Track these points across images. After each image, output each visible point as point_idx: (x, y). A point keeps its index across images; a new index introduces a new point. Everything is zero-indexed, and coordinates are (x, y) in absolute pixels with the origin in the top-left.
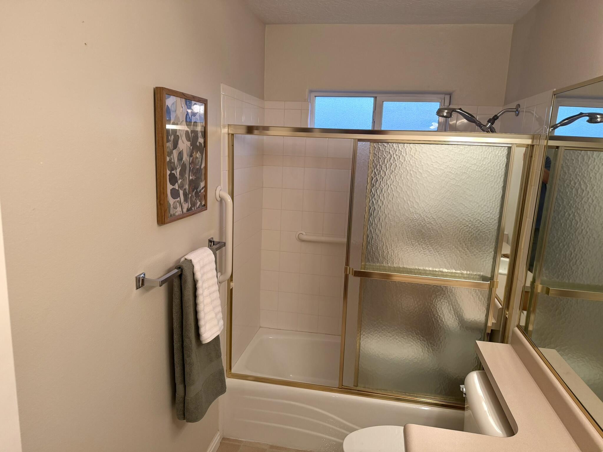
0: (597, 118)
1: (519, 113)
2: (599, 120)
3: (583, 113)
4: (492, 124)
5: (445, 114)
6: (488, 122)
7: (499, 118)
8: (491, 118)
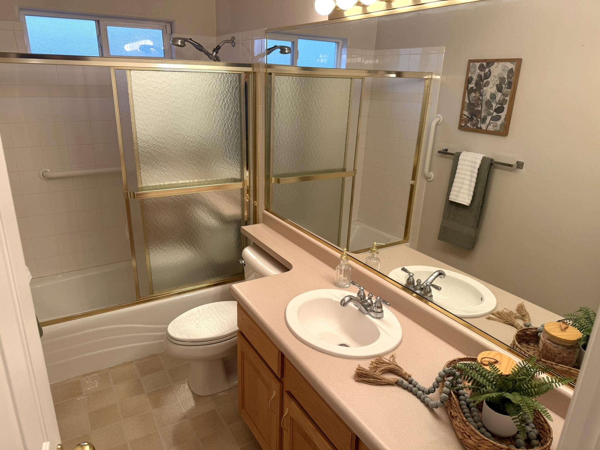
0: (286, 50)
1: (235, 44)
2: (287, 51)
3: (277, 46)
4: (217, 53)
5: (179, 44)
6: (213, 51)
7: (221, 48)
8: (215, 48)
